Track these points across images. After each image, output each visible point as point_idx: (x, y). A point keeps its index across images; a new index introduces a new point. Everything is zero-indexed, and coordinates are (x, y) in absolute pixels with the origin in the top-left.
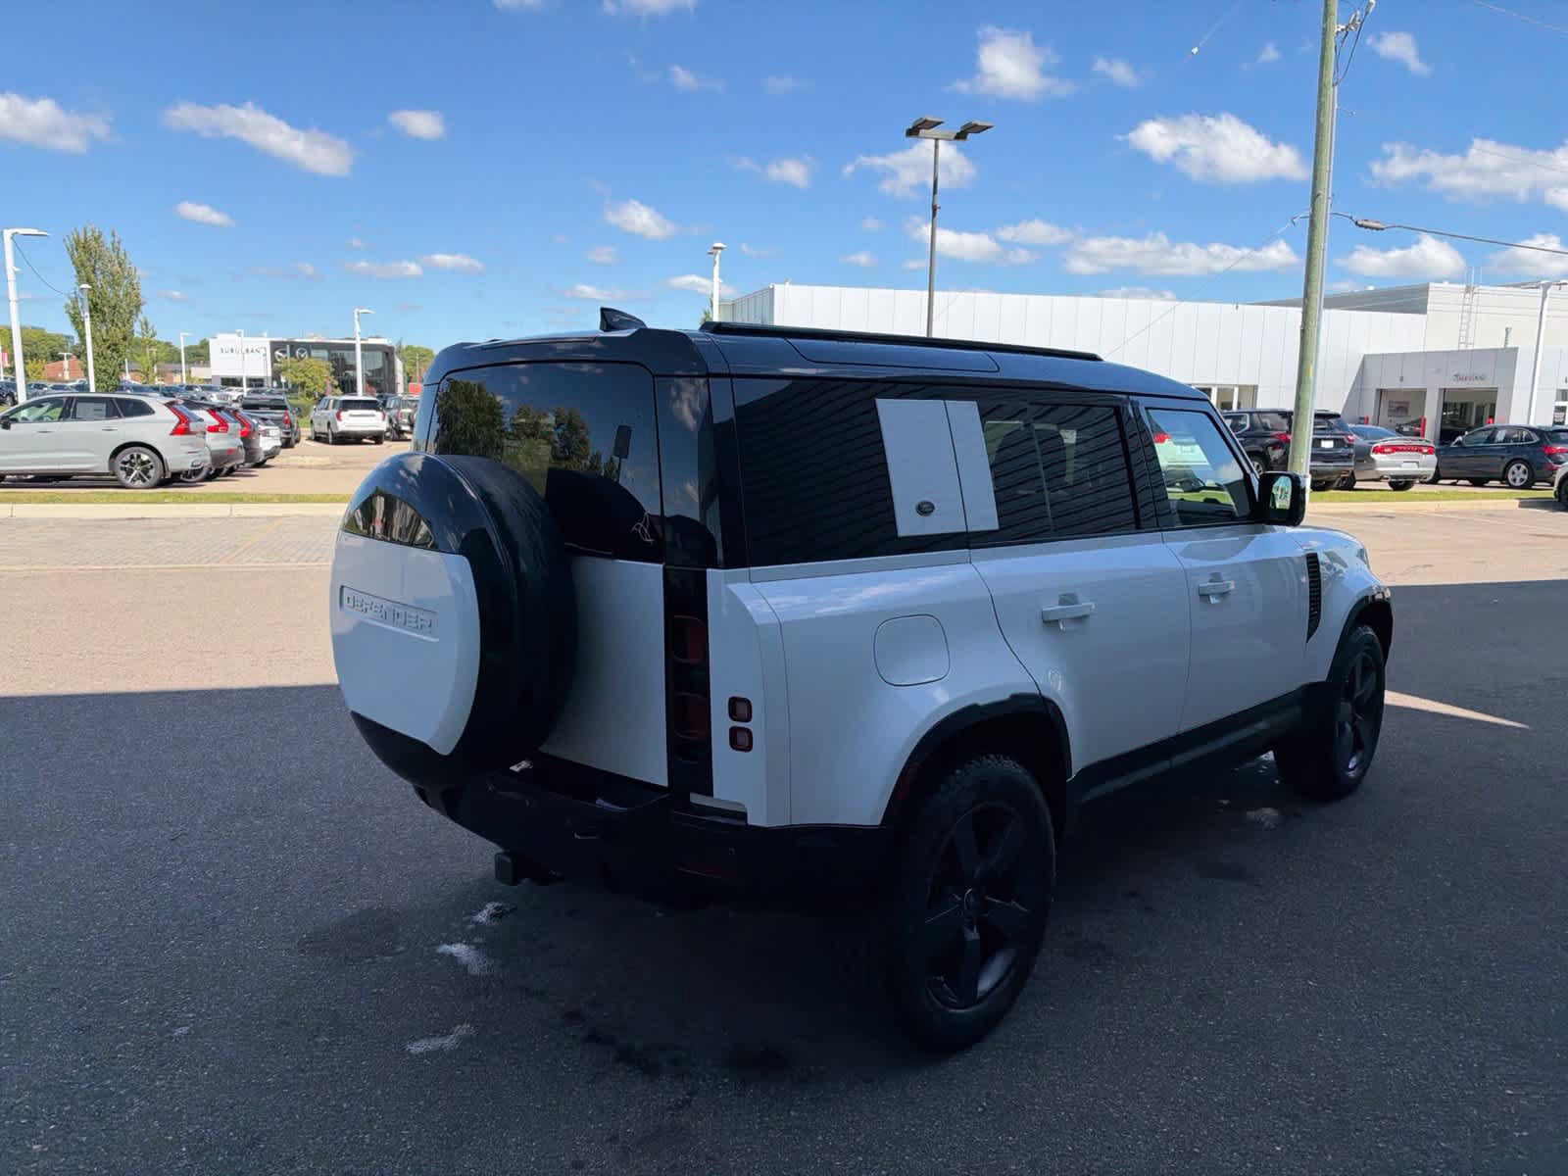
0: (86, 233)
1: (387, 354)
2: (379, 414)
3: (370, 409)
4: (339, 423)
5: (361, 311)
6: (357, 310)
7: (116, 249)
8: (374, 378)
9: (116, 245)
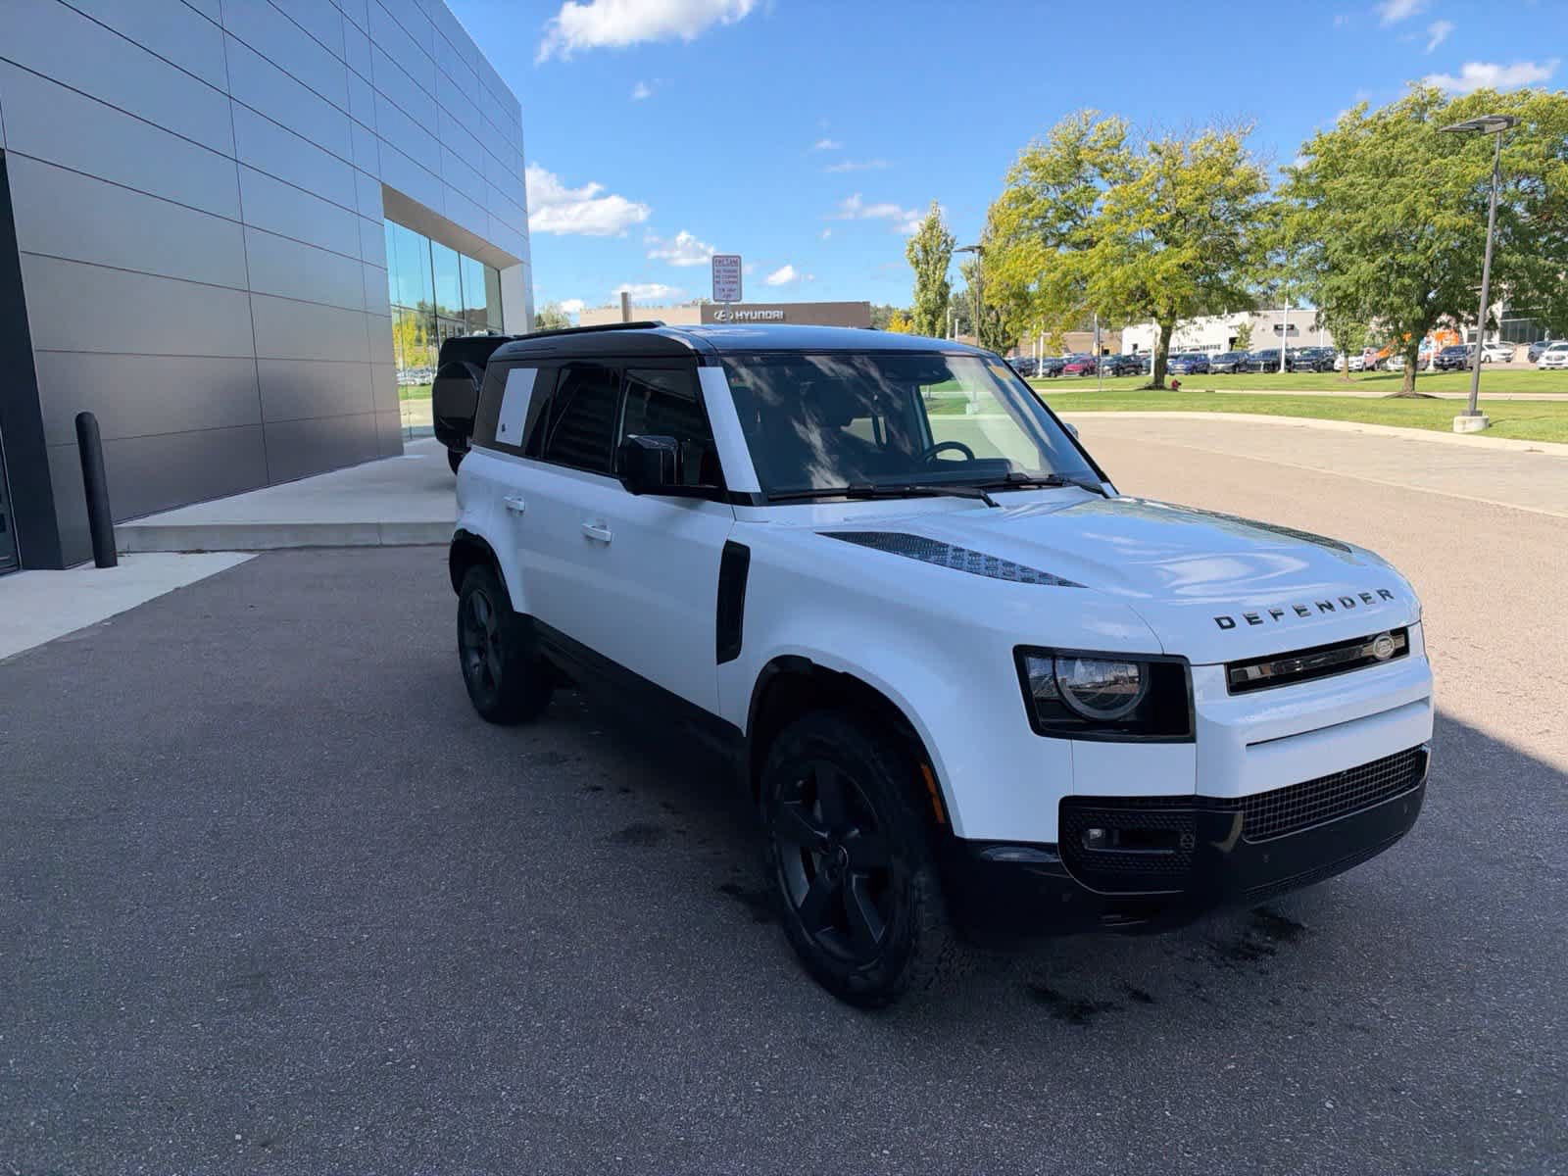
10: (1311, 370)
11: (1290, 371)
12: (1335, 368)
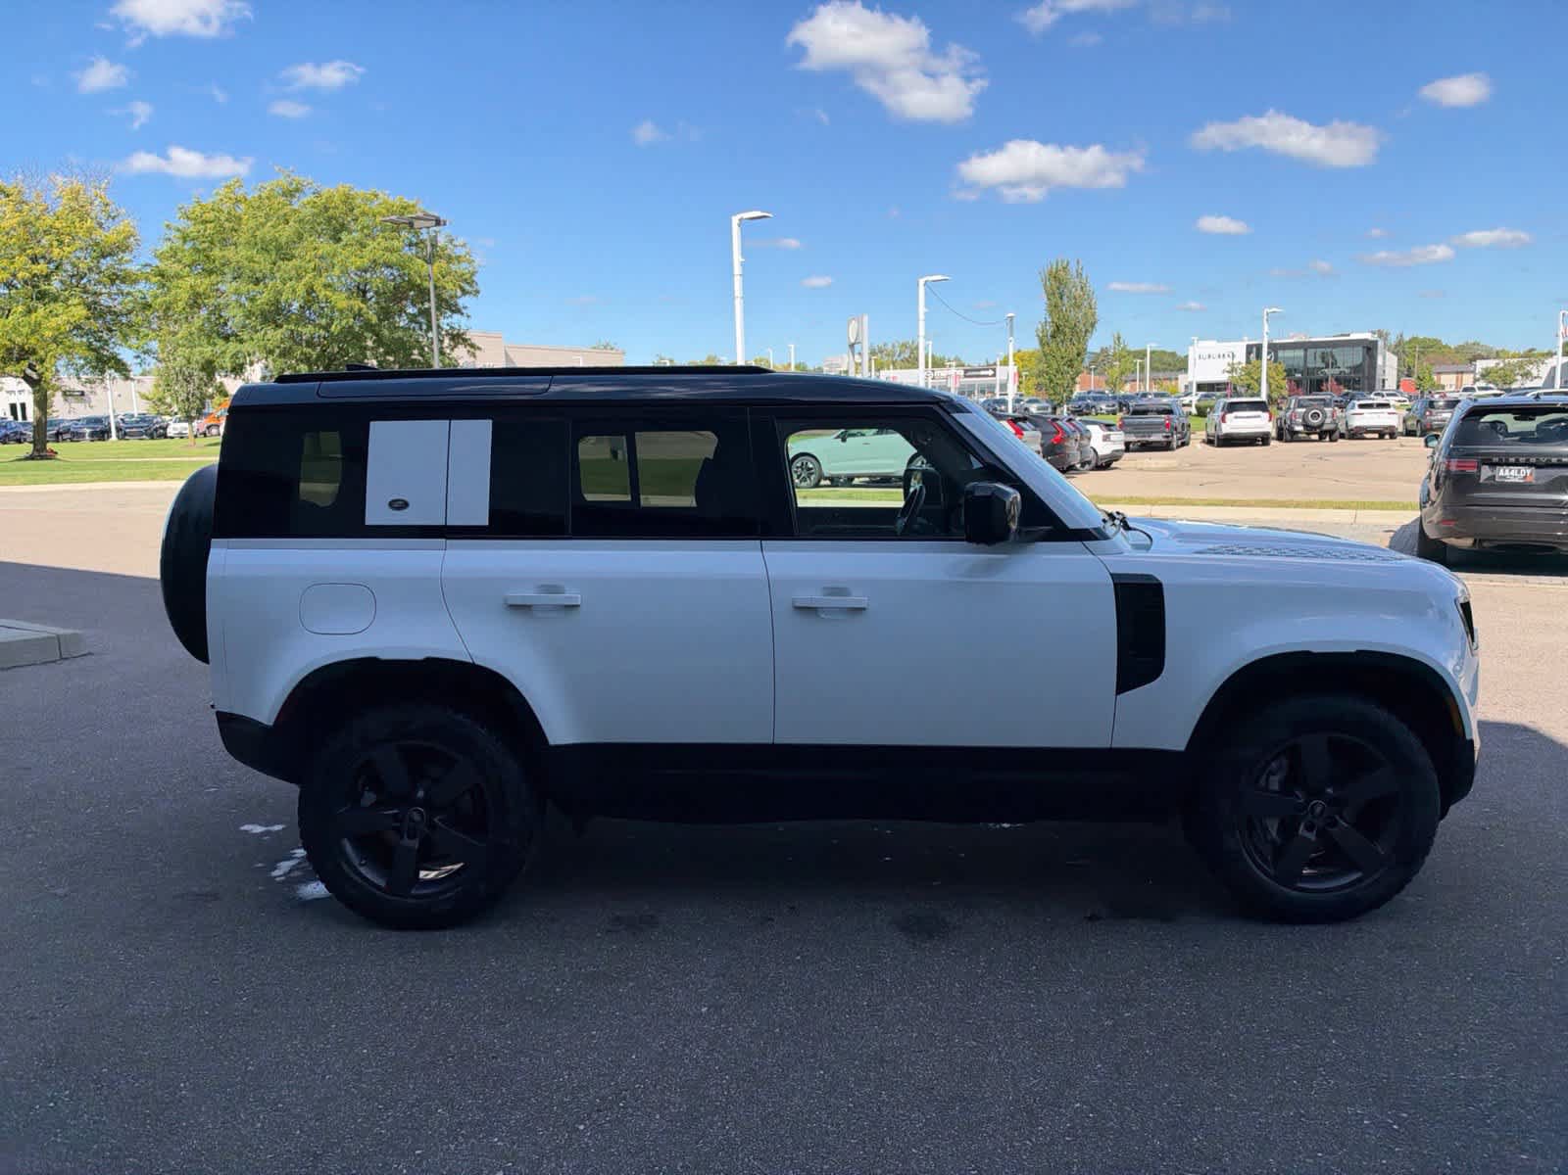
0: (1057, 265)
1: (1369, 349)
2: (1266, 415)
3: (1256, 410)
4: (1223, 425)
5: (1269, 311)
6: (1266, 310)
7: (1079, 275)
8: (1353, 375)
9: (1080, 271)
10: (144, 437)
11: (123, 439)
12: (169, 435)
